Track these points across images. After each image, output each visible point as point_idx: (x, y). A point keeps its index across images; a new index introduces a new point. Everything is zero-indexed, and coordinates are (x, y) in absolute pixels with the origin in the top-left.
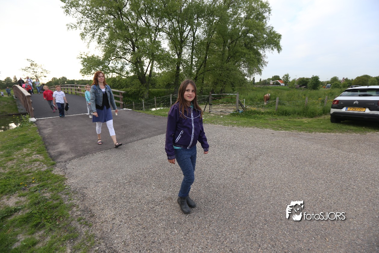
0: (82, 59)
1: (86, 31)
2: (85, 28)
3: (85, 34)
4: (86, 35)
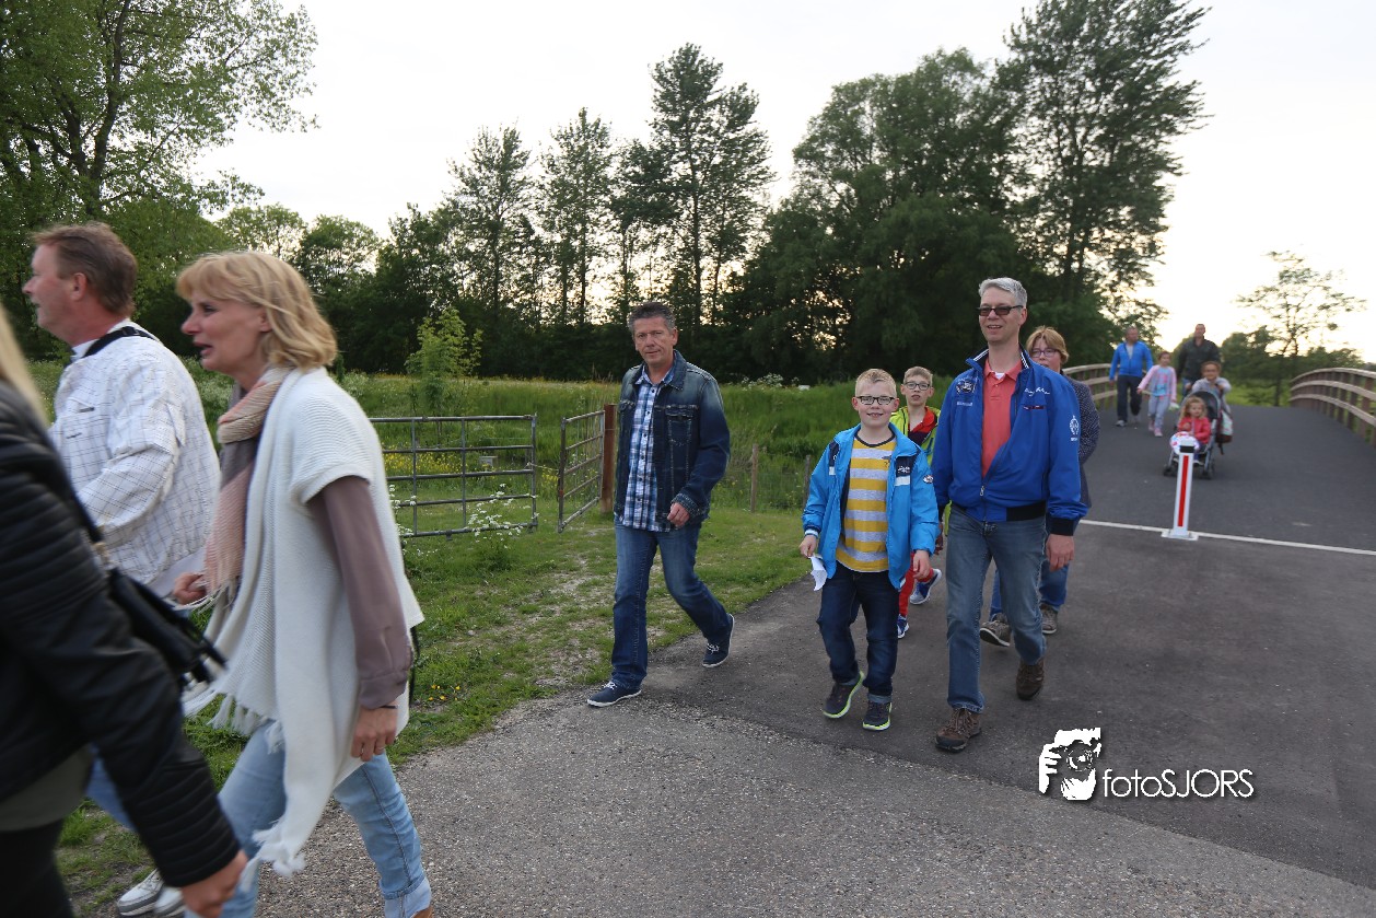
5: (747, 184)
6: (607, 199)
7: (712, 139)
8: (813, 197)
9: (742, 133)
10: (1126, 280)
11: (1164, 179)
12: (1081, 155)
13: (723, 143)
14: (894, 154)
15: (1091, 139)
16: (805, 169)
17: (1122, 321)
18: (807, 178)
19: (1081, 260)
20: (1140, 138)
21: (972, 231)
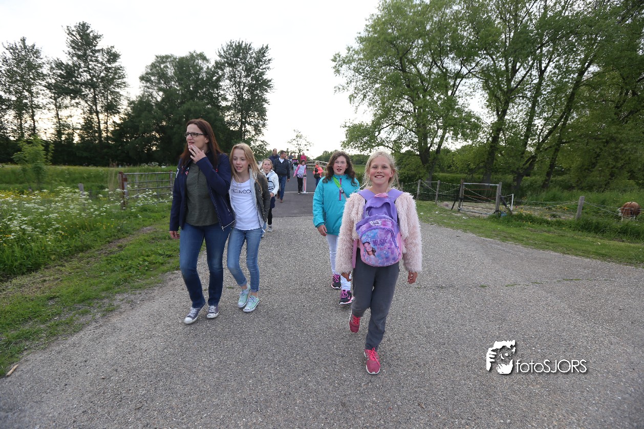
0: (347, 128)
1: (356, 91)
2: (356, 88)
3: (355, 95)
4: (356, 98)
5: (118, 86)
6: (44, 83)
7: (99, 65)
8: (149, 96)
9: (114, 65)
10: (257, 134)
11: (266, 105)
12: (243, 95)
13: (105, 68)
14: (180, 84)
15: (245, 90)
16: (145, 85)
17: (258, 146)
18: (146, 88)
19: (245, 127)
20: (258, 91)
21: (212, 115)
